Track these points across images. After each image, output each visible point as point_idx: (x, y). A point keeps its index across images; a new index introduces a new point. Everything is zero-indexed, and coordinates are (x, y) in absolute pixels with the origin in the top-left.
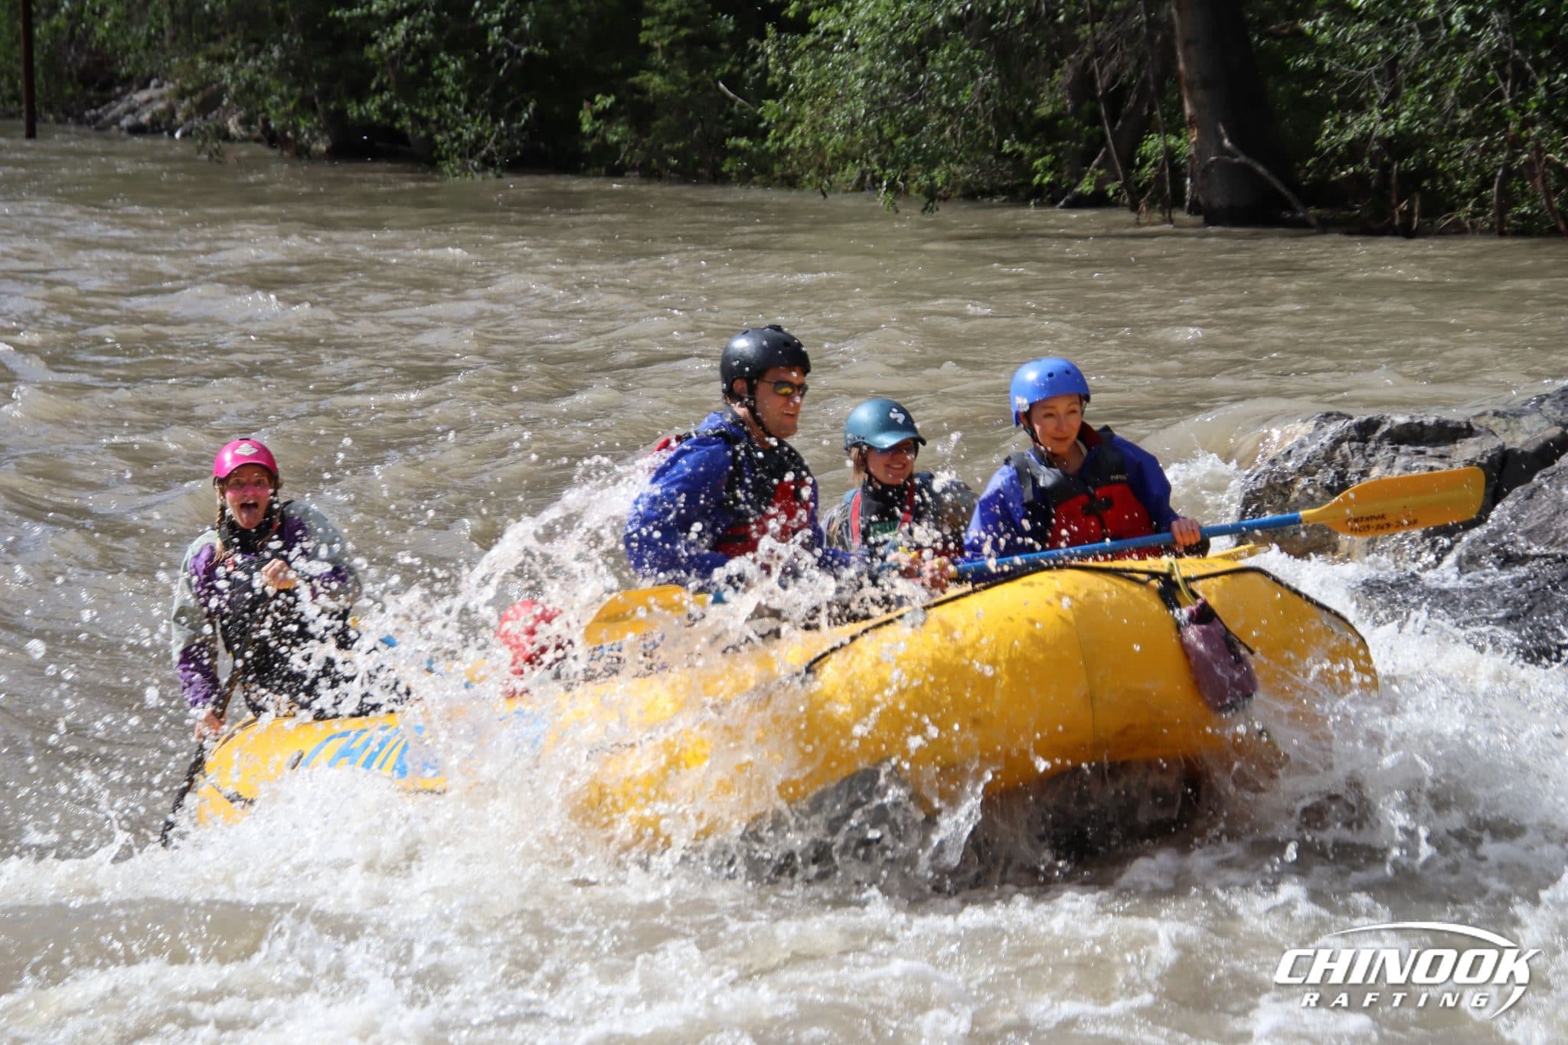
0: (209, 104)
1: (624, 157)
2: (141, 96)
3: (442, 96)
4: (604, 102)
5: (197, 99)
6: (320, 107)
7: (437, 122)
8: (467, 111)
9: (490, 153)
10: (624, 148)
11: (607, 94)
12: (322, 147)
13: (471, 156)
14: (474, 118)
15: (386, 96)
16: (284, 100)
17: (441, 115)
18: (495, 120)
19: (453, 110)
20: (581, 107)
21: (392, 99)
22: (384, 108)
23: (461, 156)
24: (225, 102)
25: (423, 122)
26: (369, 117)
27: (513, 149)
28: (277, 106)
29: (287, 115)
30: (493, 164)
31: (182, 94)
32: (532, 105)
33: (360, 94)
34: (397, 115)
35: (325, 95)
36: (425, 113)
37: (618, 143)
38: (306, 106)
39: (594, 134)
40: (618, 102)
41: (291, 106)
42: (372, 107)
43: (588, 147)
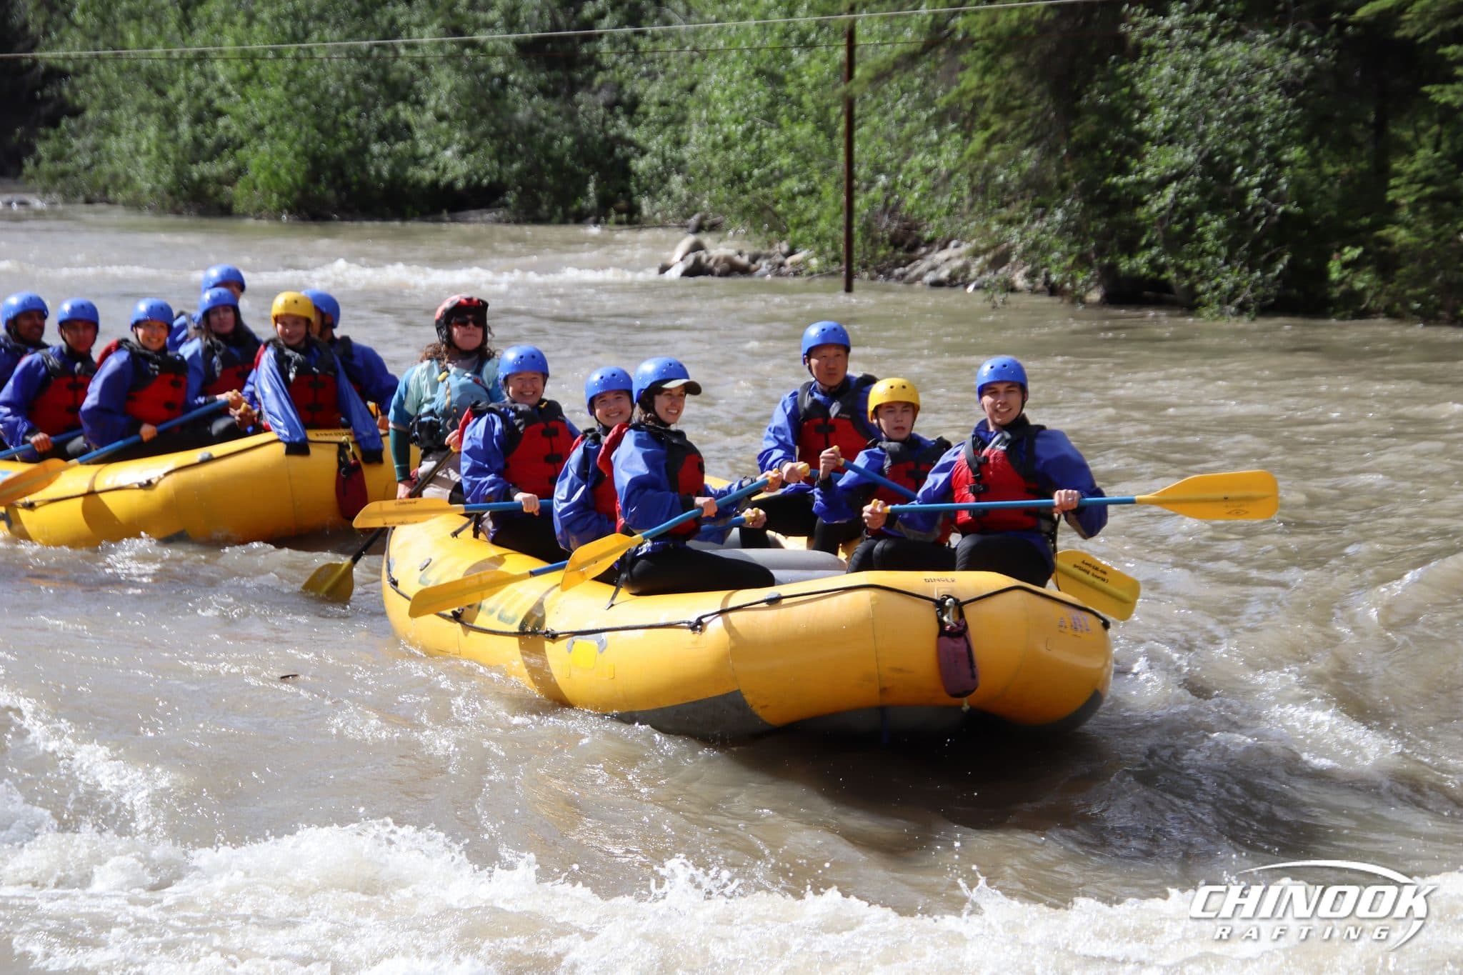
0: (1000, 260)
1: (1369, 301)
2: (940, 256)
3: (1203, 251)
4: (1351, 253)
5: (989, 256)
6: (1095, 261)
7: (1199, 273)
8: (1226, 263)
9: (1246, 301)
10: (1369, 293)
11: (1355, 246)
12: (1095, 296)
13: (1229, 303)
14: (1233, 269)
15: (1154, 251)
16: (1065, 255)
17: (1203, 267)
18: (1252, 271)
19: (1214, 262)
20: (1329, 259)
21: (1159, 255)
22: (1152, 262)
23: (1220, 302)
24: (1014, 259)
25: (1188, 273)
26: (1138, 268)
27: (1265, 298)
28: (1058, 262)
29: (1066, 269)
30: (1247, 310)
31: (976, 253)
32: (1286, 258)
33: (1131, 249)
34: (1163, 268)
35: (1100, 252)
36: (1188, 265)
37: (1364, 290)
38: (1083, 261)
39: (1341, 282)
40: (1365, 253)
41: (1070, 261)
42: (1140, 262)
43: (1336, 293)
